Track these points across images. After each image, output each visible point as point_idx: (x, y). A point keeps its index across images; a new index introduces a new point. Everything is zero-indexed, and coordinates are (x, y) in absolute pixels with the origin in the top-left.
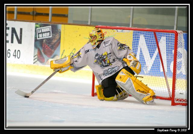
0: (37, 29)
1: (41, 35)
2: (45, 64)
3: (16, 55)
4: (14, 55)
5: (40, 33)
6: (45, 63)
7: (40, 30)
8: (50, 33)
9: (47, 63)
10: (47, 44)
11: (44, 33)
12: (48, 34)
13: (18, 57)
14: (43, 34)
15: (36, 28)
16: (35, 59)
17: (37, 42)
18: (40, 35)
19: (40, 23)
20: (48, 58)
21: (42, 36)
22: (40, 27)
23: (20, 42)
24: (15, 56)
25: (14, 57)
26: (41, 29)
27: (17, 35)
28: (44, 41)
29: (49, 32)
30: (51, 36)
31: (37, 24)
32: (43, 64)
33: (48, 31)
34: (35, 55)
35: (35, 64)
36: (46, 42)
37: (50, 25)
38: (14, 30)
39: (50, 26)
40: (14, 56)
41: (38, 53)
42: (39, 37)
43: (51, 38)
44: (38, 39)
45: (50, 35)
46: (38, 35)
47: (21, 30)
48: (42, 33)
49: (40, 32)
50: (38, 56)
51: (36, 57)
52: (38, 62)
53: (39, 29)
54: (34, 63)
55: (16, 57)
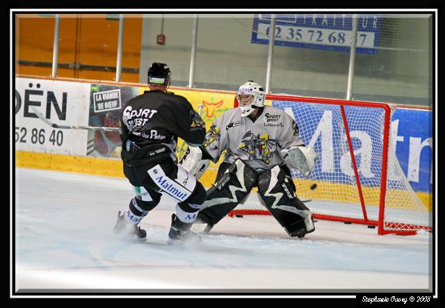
0: (94, 94)
1: (100, 106)
2: (109, 156)
3: (56, 139)
4: (52, 138)
5: (100, 102)
6: (108, 154)
7: (100, 96)
8: (118, 102)
9: (112, 154)
10: (113, 122)
11: (108, 101)
12: (115, 103)
13: (60, 142)
14: (106, 103)
15: (92, 92)
16: (91, 146)
17: (94, 117)
18: (99, 104)
19: (100, 84)
20: (114, 145)
21: (104, 107)
22: (101, 91)
23: (62, 116)
24: (54, 141)
25: (52, 143)
26: (102, 95)
27: (57, 105)
28: (107, 115)
29: (117, 99)
30: (120, 108)
31: (95, 86)
32: (104, 156)
33: (114, 98)
34: (90, 140)
35: (89, 156)
36: (111, 117)
37: (117, 88)
38: (51, 96)
39: (119, 90)
40: (51, 140)
41: (95, 136)
42: (97, 109)
43: (120, 110)
44: (95, 111)
45: (118, 106)
46: (97, 105)
47: (65, 95)
48: (103, 101)
49: (100, 99)
50: (95, 142)
51: (92, 143)
52: (96, 152)
53: (98, 95)
54: (88, 154)
55: (56, 143)
